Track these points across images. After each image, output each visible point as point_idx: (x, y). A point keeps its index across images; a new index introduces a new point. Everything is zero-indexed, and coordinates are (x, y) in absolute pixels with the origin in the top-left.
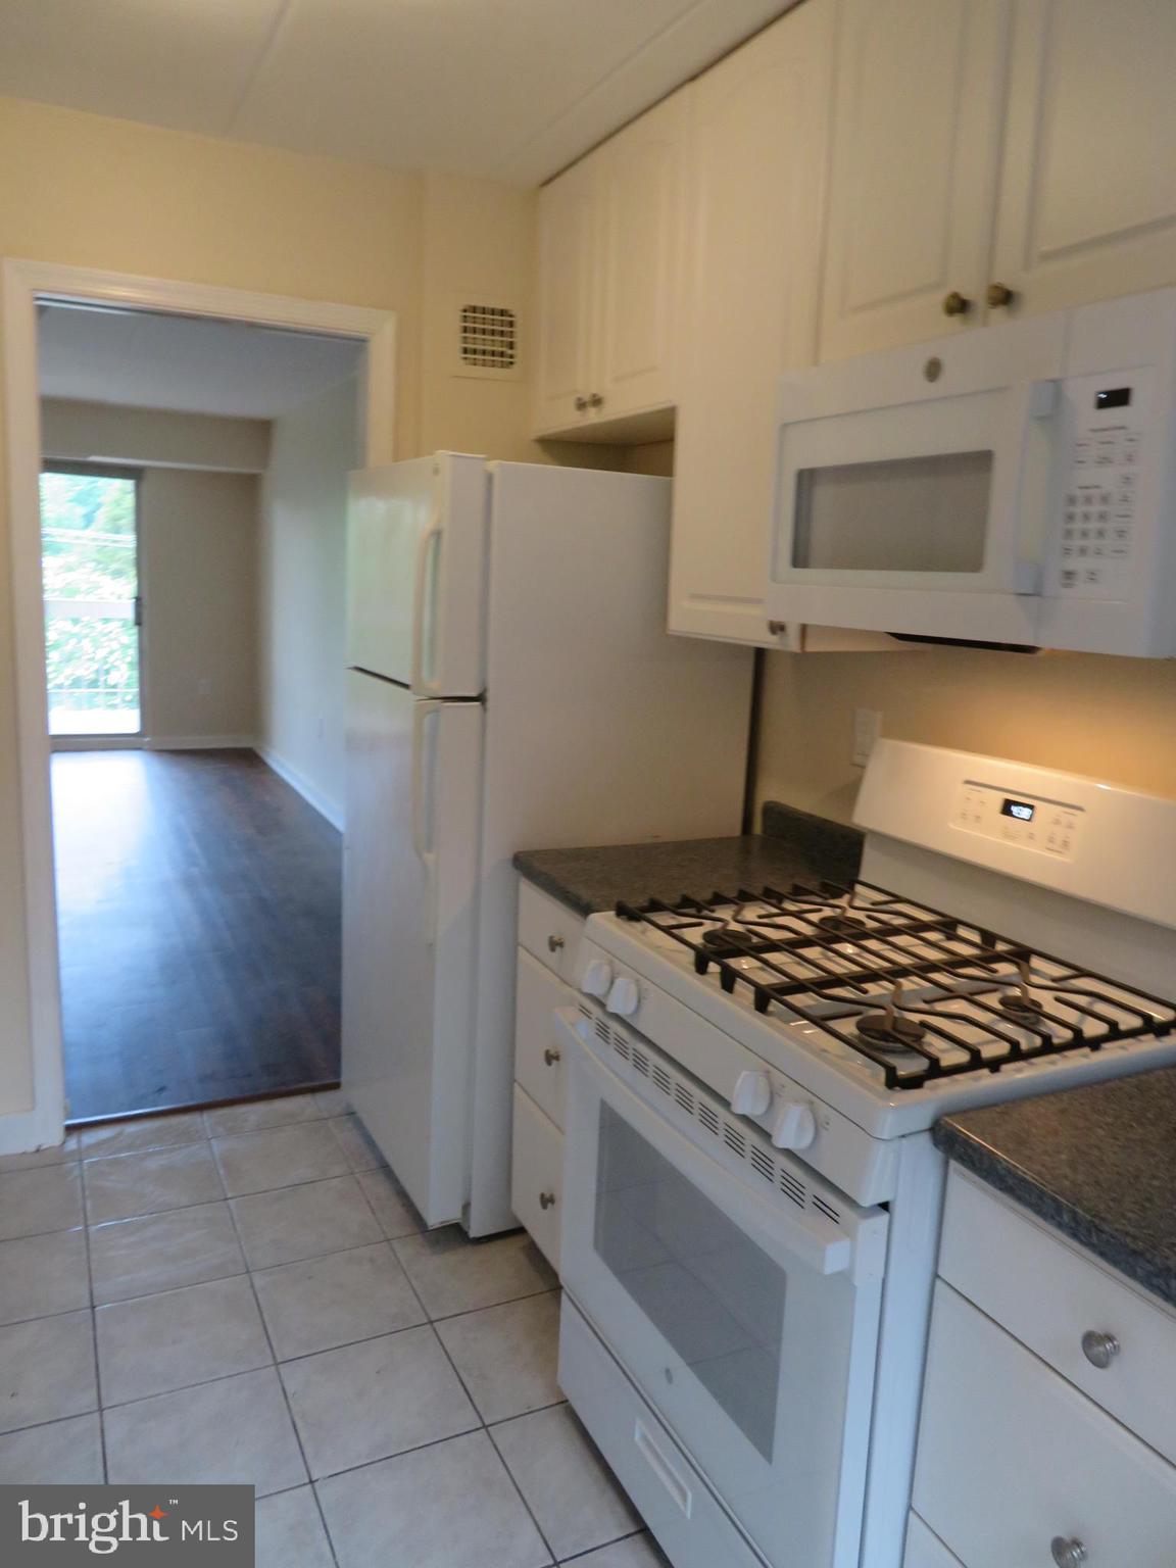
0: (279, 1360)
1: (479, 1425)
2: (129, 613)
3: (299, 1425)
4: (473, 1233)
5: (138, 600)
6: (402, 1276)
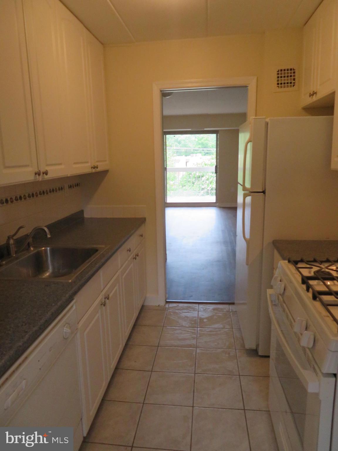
0: (196, 373)
1: (243, 408)
2: (214, 171)
3: (195, 391)
4: (260, 354)
5: (216, 167)
6: (236, 360)
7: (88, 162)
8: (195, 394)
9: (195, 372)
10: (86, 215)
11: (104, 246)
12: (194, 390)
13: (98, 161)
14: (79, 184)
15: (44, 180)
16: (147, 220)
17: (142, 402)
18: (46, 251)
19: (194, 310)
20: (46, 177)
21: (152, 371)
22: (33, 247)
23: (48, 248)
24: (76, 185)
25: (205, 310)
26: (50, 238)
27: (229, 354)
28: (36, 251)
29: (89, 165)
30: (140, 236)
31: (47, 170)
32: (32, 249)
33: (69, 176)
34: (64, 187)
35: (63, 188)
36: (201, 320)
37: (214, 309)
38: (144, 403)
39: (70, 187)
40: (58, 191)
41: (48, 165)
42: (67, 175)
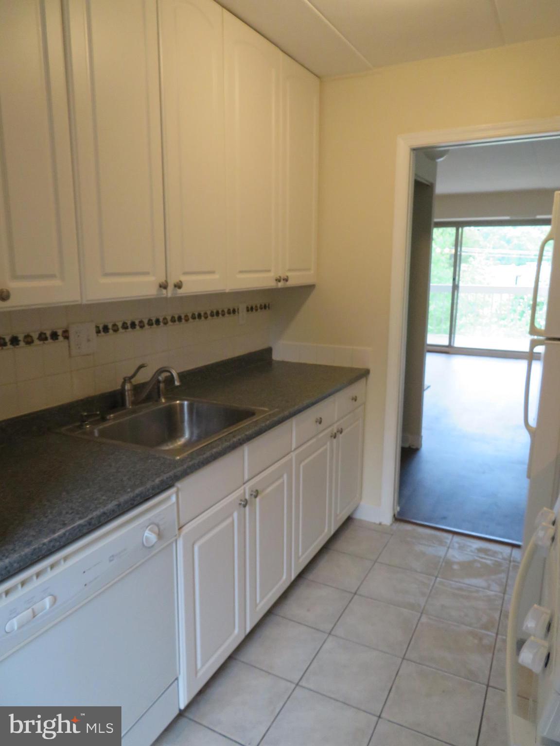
0: (406, 658)
6: (490, 655)
7: (269, 271)
8: (391, 695)
9: (405, 655)
10: (276, 356)
11: (266, 409)
12: (391, 688)
13: (290, 270)
14: (269, 305)
15: (178, 295)
16: (371, 372)
17: (296, 682)
18: (182, 406)
19: (441, 542)
20: (180, 292)
21: (330, 634)
22: (165, 398)
23: (186, 403)
24: (263, 306)
25: (461, 548)
26: (177, 387)
27: (481, 639)
28: (167, 404)
29: (272, 275)
30: (352, 399)
31: (181, 281)
32: (163, 400)
33: (227, 291)
34: (238, 309)
35: (236, 310)
36: (449, 563)
37: (480, 550)
38: (297, 684)
39: (250, 309)
40: (227, 315)
41: (185, 273)
42: (225, 290)
